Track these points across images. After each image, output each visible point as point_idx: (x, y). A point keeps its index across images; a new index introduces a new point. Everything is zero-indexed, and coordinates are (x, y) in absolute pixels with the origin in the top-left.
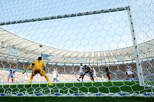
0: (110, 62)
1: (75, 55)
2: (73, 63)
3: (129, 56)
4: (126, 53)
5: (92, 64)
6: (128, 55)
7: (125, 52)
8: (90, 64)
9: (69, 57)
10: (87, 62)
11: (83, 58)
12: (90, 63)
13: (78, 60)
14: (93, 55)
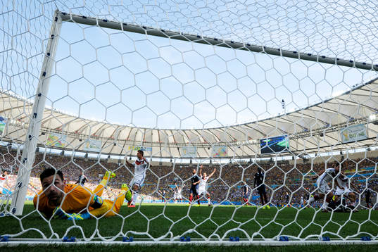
0: (161, 157)
1: (74, 127)
2: (64, 149)
3: (209, 149)
4: (203, 141)
5: (117, 157)
6: (206, 145)
7: (201, 138)
8: (112, 157)
9: (58, 130)
10: (104, 151)
11: (98, 138)
12: (112, 152)
13: (81, 142)
14: (124, 135)
